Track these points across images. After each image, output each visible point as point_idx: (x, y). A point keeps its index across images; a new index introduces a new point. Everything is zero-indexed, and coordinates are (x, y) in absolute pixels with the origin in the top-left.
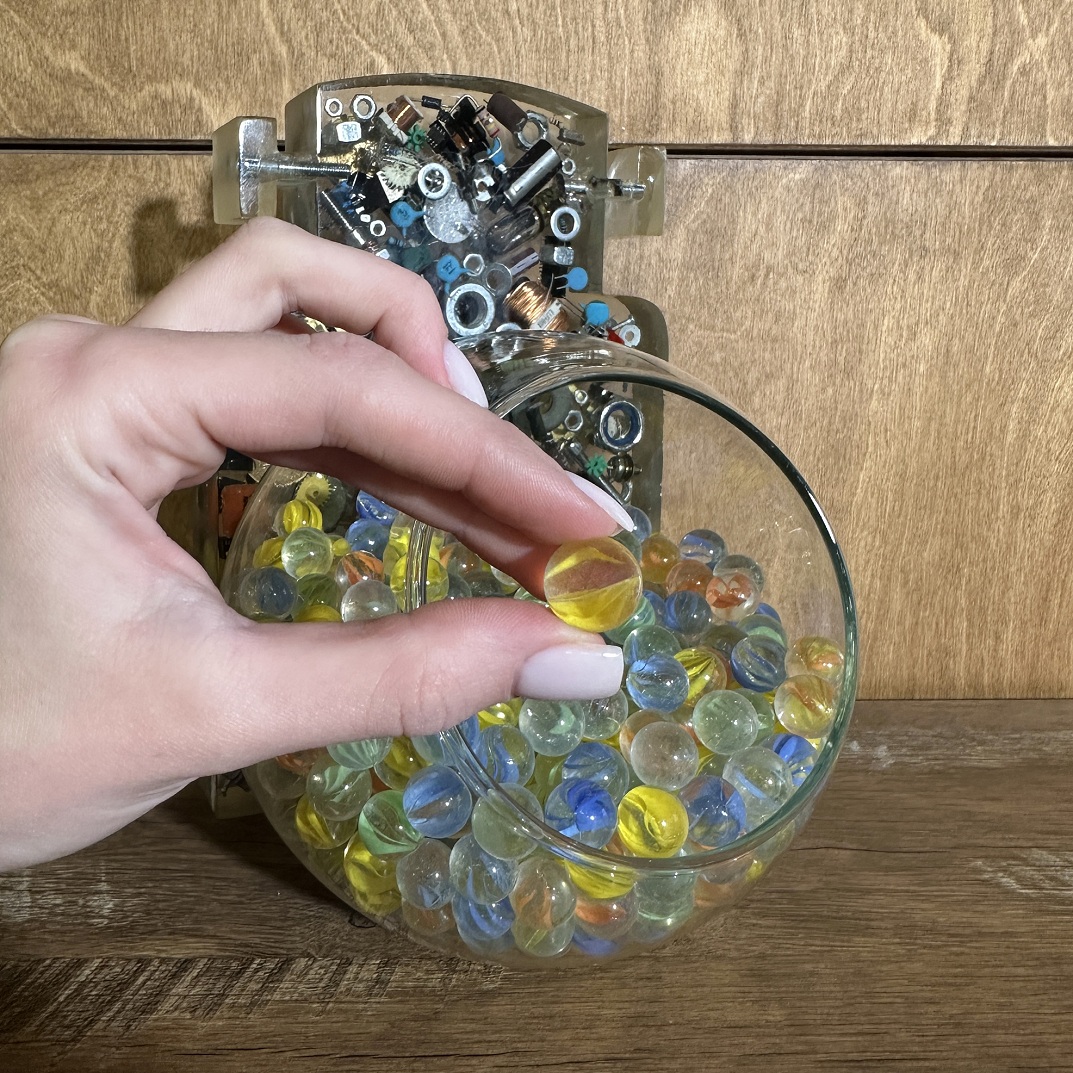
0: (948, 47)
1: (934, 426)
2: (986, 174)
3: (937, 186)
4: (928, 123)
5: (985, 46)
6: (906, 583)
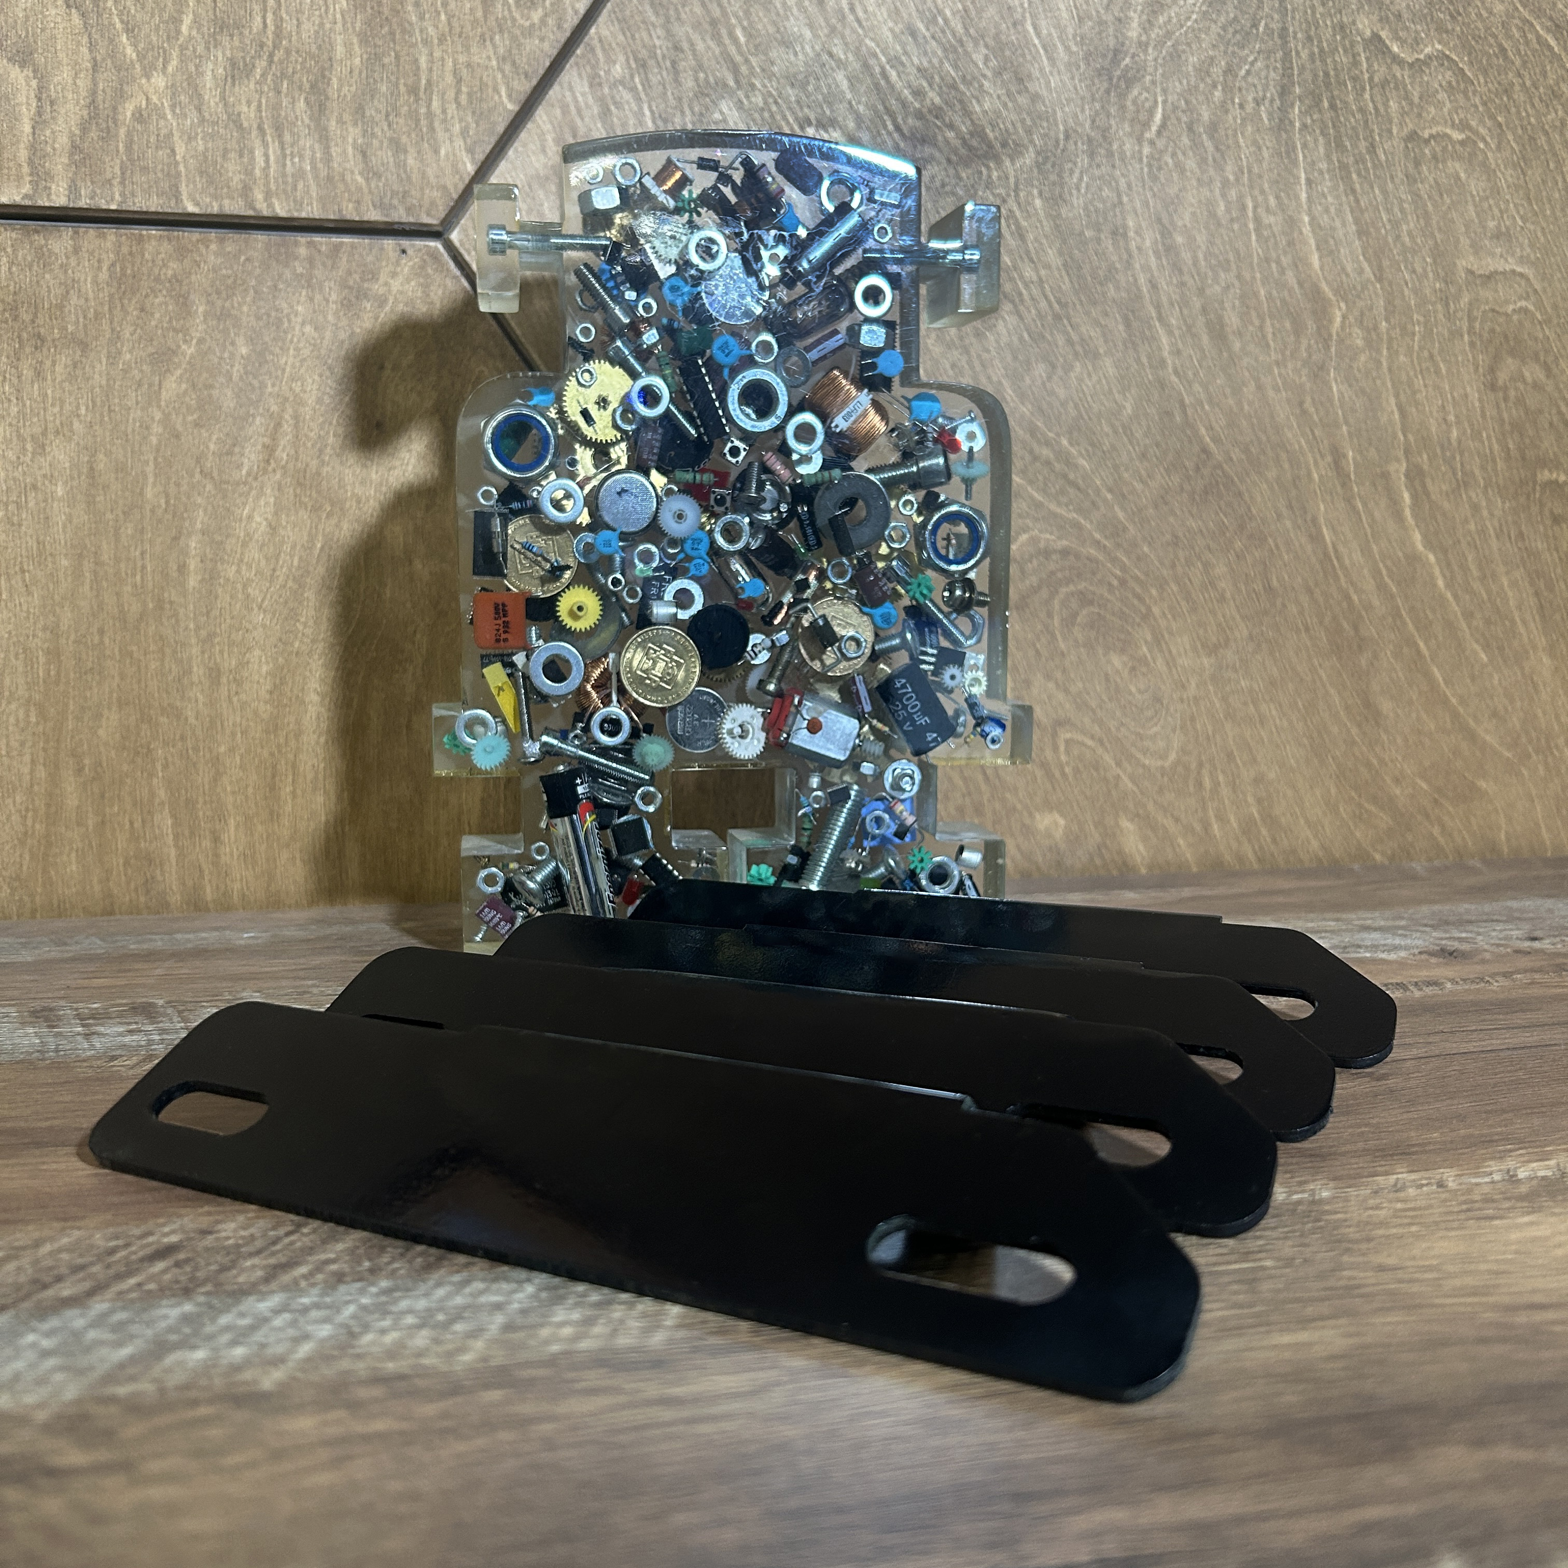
0: (34, 83)
1: (87, 566)
2: (109, 244)
3: (43, 258)
4: (19, 178)
5: (83, 83)
6: (80, 771)
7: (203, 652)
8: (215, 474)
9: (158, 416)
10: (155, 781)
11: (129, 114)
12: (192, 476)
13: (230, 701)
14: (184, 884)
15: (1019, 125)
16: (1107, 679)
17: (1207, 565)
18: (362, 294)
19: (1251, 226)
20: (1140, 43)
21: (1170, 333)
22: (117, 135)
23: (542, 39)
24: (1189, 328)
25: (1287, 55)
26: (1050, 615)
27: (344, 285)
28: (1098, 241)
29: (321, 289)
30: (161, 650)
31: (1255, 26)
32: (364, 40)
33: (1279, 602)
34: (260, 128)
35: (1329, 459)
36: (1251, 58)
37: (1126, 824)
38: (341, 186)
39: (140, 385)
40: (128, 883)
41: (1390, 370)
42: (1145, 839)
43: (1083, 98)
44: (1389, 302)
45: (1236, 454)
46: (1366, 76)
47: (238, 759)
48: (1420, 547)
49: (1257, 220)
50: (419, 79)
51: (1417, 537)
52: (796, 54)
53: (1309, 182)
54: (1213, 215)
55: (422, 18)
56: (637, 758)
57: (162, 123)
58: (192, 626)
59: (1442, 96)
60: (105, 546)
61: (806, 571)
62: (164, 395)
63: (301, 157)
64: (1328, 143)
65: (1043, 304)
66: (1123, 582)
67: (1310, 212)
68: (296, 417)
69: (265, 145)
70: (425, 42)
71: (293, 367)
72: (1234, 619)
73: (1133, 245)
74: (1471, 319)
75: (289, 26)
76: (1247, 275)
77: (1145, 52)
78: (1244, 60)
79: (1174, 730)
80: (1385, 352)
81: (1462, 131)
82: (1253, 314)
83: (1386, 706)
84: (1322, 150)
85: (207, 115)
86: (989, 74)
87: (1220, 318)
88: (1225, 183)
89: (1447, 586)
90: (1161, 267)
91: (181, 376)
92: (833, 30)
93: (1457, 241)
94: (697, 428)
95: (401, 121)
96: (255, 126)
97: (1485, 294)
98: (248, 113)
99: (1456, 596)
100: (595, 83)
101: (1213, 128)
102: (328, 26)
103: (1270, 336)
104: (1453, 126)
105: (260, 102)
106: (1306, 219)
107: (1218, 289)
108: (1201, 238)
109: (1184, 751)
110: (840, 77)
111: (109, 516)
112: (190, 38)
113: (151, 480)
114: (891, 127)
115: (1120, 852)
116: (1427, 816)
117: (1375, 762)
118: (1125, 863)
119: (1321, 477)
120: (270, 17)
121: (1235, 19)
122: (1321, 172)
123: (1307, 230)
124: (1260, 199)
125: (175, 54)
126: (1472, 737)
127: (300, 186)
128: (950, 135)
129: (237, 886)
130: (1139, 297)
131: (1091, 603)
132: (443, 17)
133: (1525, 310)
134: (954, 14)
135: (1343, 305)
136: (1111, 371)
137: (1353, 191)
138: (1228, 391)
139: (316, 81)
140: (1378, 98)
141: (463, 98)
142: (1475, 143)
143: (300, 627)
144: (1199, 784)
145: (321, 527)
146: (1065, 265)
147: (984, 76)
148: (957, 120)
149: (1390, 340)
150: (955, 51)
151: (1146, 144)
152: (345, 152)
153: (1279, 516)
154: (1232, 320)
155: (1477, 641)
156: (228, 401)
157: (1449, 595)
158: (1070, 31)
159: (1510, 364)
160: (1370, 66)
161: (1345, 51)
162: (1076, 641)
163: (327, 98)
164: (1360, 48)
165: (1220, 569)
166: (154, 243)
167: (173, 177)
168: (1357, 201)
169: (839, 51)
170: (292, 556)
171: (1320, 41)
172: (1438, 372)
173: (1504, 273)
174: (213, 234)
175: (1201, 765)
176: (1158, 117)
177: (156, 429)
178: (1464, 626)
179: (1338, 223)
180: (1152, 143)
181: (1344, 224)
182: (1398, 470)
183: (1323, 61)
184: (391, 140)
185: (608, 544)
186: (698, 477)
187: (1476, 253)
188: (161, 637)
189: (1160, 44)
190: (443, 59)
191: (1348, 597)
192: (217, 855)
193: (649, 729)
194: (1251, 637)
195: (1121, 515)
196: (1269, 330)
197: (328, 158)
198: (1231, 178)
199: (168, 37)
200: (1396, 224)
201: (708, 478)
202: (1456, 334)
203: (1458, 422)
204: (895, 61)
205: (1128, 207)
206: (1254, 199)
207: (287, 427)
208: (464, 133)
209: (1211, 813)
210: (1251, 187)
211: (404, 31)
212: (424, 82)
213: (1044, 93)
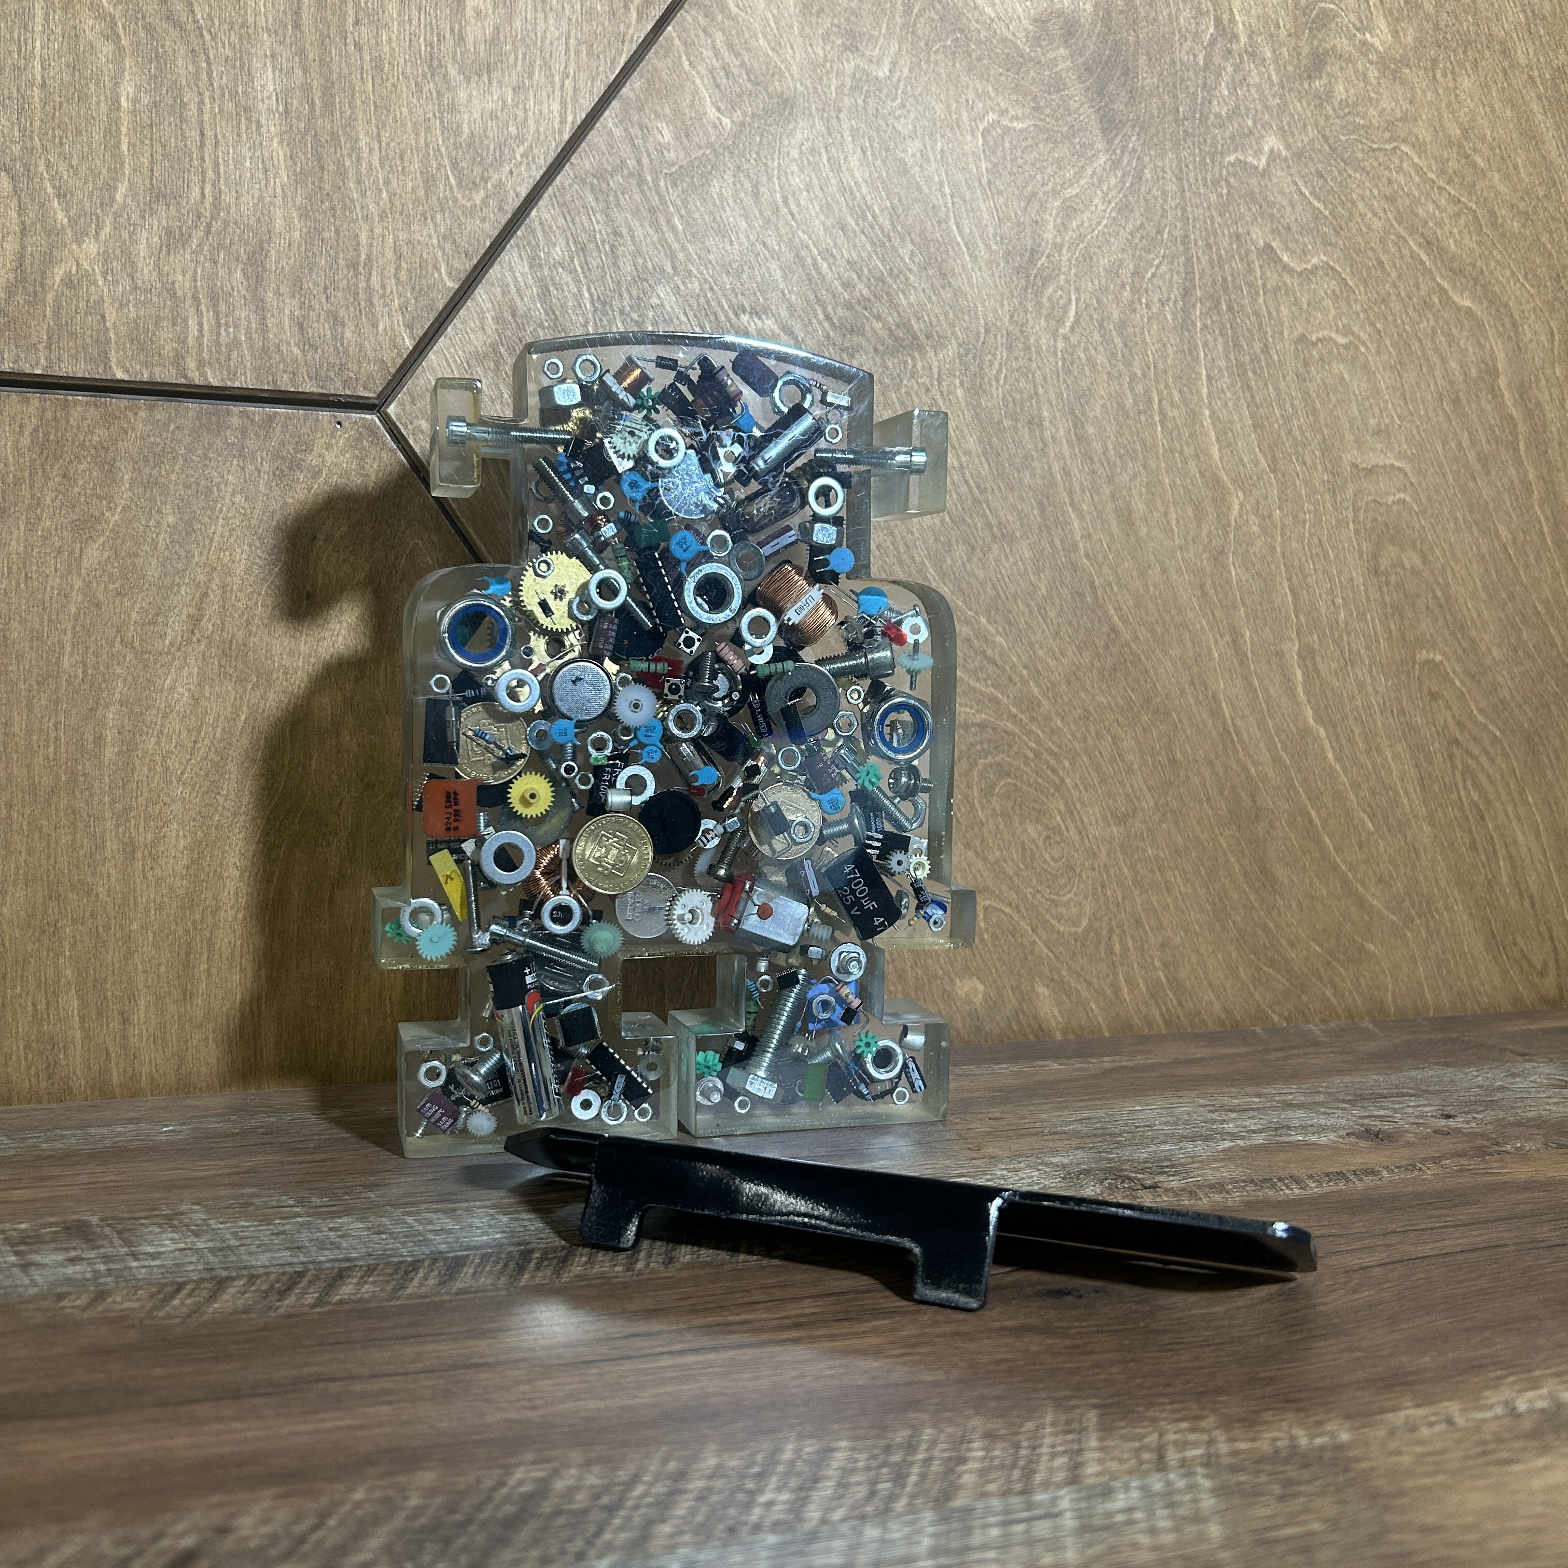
2: (32, 409)
5: (11, 246)
7: (118, 826)
8: (137, 645)
9: (78, 584)
10: (62, 960)
11: (58, 279)
12: (113, 646)
13: (145, 877)
14: (89, 1068)
15: (942, 318)
16: (1024, 849)
17: (1114, 738)
18: (296, 466)
19: (1157, 418)
20: (1055, 245)
21: (1082, 518)
22: (44, 301)
23: (483, 220)
24: (1099, 513)
25: (1189, 260)
26: (969, 786)
27: (277, 456)
28: (1016, 429)
29: (253, 459)
30: (73, 824)
31: (1159, 232)
32: (304, 214)
33: (1182, 774)
34: (195, 298)
35: (1228, 638)
36: (1156, 262)
37: (1041, 989)
38: (277, 357)
39: (60, 552)
40: (29, 1068)
41: (1283, 554)
42: (1059, 1003)
43: (1002, 294)
44: (1282, 492)
45: (1143, 633)
46: (1260, 282)
47: (151, 935)
48: (1311, 722)
49: (1162, 412)
50: (359, 255)
51: (1309, 713)
52: (731, 243)
53: (1209, 378)
54: (1121, 406)
55: (363, 195)
56: (585, 945)
57: (92, 289)
58: (106, 799)
59: (1328, 303)
60: (16, 718)
61: (755, 758)
62: (85, 563)
63: (236, 327)
64: (1227, 342)
65: (964, 489)
66: (1037, 755)
67: (1210, 407)
68: (223, 587)
69: (200, 314)
70: (366, 218)
71: (222, 536)
72: (1140, 789)
73: (1048, 434)
74: (1356, 509)
75: (228, 198)
76: (1152, 464)
77: (1060, 251)
78: (1150, 263)
79: (1086, 897)
80: (1279, 539)
81: (1345, 335)
82: (1158, 501)
83: (1281, 873)
84: (1221, 349)
85: (140, 284)
86: (915, 269)
87: (1128, 504)
88: (1133, 377)
89: (1337, 759)
90: (1073, 456)
91: (103, 544)
92: (767, 221)
93: (1342, 436)
94: (651, 618)
95: (340, 295)
96: (189, 295)
97: (1367, 485)
98: (183, 283)
99: (1344, 768)
100: (535, 264)
101: (1122, 326)
102: (268, 199)
103: (1174, 522)
104: (1337, 331)
105: (195, 272)
106: (1207, 413)
107: (1126, 477)
108: (1111, 429)
109: (1095, 917)
110: (773, 265)
111: (22, 686)
112: (125, 206)
113: (68, 648)
114: (821, 316)
115: (1035, 1017)
116: (1320, 978)
117: (1272, 926)
118: (1040, 1028)
119: (1220, 655)
120: (208, 190)
121: (1142, 225)
122: (1220, 370)
123: (1207, 423)
124: (1165, 392)
125: (108, 221)
126: (1360, 901)
127: (235, 355)
128: (878, 325)
129: (145, 1069)
130: (1053, 484)
131: (1008, 774)
132: (384, 195)
133: (1403, 502)
134: (882, 211)
135: (1240, 494)
136: (1027, 554)
137: (1249, 387)
138: (1135, 573)
139: (254, 253)
140: (1271, 303)
141: (403, 275)
142: (1357, 347)
143: (221, 800)
144: (1110, 950)
145: (246, 698)
146: (985, 452)
147: (910, 270)
148: (884, 311)
149: (1284, 526)
150: (884, 245)
151: (1060, 339)
152: (281, 323)
153: (1183, 692)
154: (1139, 506)
155: (1364, 811)
156: (153, 570)
157: (1338, 768)
158: (991, 230)
159: (1391, 551)
160: (1263, 273)
161: (1241, 259)
162: (994, 810)
163: (265, 270)
164: (1254, 257)
165: (1127, 743)
166: (79, 408)
167: (102, 342)
168: (1253, 397)
169: (773, 243)
170: (214, 728)
171: (1218, 249)
172: (1326, 557)
173: (1384, 467)
174: (142, 401)
175: (1111, 931)
176: (1072, 314)
177: (77, 597)
178: (1353, 797)
179: (1235, 417)
180: (1066, 338)
181: (1241, 419)
182: (1291, 648)
183: (1221, 267)
184: (328, 312)
185: (564, 733)
186: (653, 666)
187: (1360, 448)
188: (74, 813)
189: (1073, 245)
190: (383, 236)
191: (1245, 769)
192: (125, 1037)
193: (598, 916)
194: (1157, 807)
195: (1036, 690)
196: (1173, 516)
197: (264, 329)
198: (1139, 373)
199: (102, 204)
200: (1287, 419)
201: (662, 667)
202: (1342, 523)
203: (1345, 604)
204: (827, 254)
205: (1043, 399)
206: (1159, 392)
207: (214, 597)
208: (403, 308)
209: (1121, 977)
210: (1157, 381)
211: (344, 207)
212: (363, 257)
213: (966, 288)
